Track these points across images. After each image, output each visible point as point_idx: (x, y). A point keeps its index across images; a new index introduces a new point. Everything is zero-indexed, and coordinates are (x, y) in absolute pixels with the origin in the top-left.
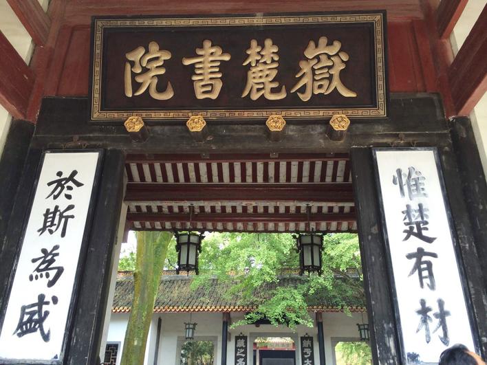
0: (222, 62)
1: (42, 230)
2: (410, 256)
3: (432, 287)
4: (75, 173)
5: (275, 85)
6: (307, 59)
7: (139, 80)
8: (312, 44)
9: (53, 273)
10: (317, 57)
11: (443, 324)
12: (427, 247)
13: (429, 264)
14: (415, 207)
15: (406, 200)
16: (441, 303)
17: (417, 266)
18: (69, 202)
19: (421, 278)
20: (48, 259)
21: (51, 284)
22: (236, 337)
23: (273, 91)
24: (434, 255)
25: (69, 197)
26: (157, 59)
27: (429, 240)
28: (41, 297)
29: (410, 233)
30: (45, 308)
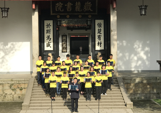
0: (72, 5)
1: (47, 33)
2: (98, 36)
3: (100, 40)
4: (50, 24)
5: (80, 9)
6: (85, 5)
7: (58, 8)
8: (86, 3)
9: (50, 39)
10: (87, 5)
11: (101, 45)
12: (100, 35)
13: (100, 37)
14: (100, 29)
15: (99, 28)
16: (101, 42)
17: (99, 37)
18: (50, 29)
19: (99, 39)
20: (48, 37)
21: (50, 40)
22: (62, 35)
23: (80, 10)
24: (101, 36)
25: (50, 28)
26: (61, 5)
27: (101, 34)
28: (49, 42)
29: (98, 33)
30: (50, 44)
